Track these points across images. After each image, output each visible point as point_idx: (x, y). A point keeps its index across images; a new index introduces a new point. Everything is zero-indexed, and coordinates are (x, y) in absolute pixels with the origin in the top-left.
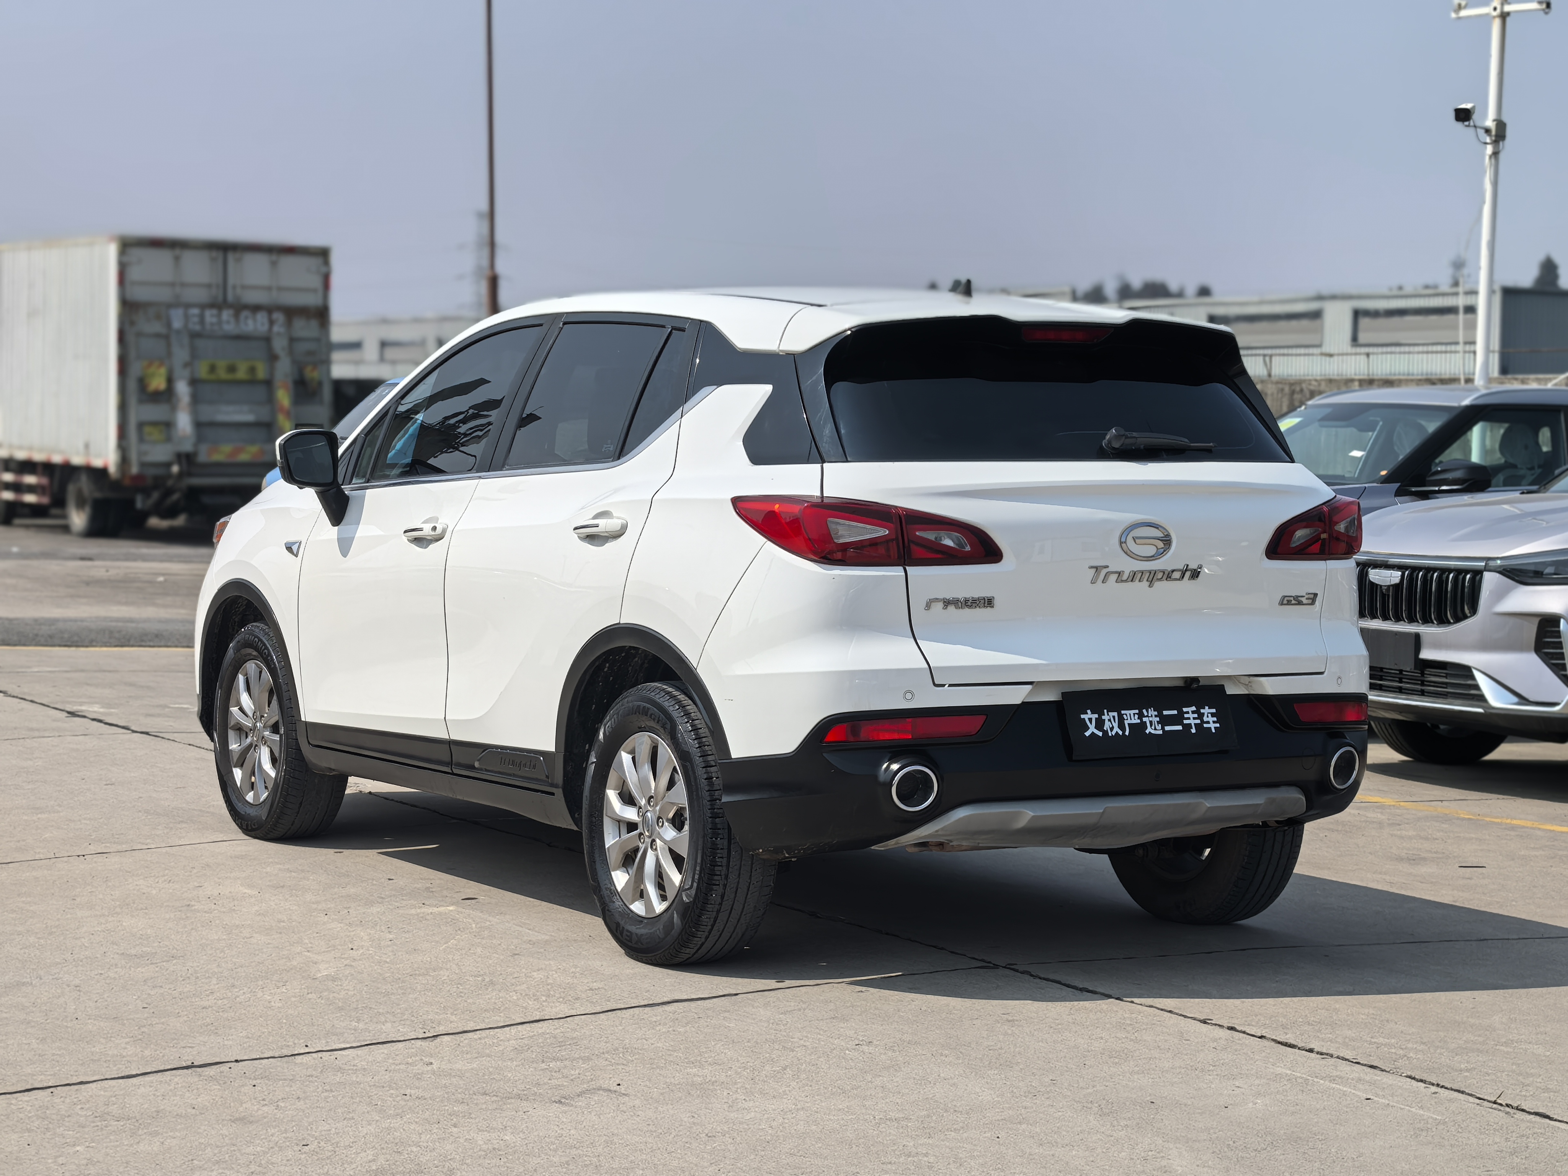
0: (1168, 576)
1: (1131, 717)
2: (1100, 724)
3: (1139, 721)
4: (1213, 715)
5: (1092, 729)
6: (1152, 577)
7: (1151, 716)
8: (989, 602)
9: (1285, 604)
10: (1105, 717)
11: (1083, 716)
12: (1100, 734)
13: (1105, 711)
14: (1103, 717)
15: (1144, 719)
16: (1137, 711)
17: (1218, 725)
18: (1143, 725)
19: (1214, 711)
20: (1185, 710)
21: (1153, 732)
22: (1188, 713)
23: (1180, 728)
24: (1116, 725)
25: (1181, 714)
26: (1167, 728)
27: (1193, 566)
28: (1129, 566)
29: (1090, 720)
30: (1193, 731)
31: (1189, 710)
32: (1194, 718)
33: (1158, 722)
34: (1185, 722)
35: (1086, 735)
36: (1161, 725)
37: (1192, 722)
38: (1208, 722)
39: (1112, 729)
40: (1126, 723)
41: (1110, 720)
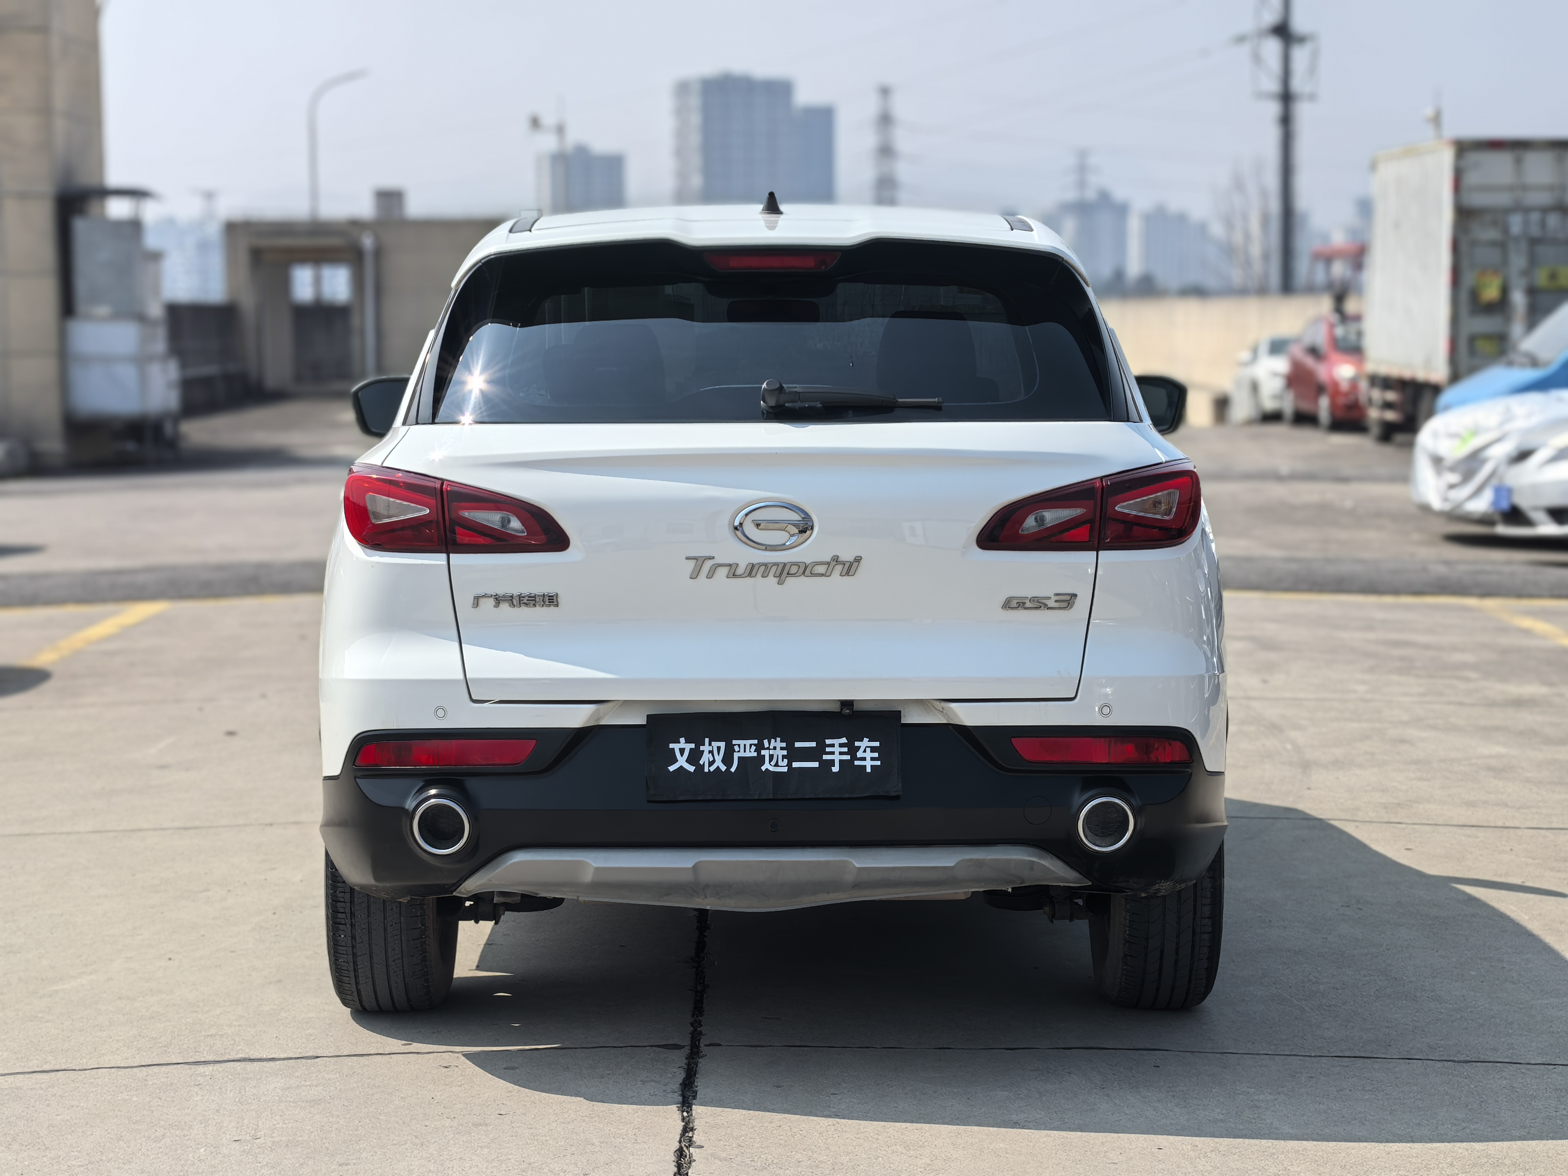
0: (805, 570)
1: (745, 748)
2: (694, 757)
3: (755, 754)
4: (873, 750)
5: (682, 762)
6: (783, 572)
7: (776, 748)
8: (551, 600)
9: (1012, 608)
10: (705, 748)
11: (671, 746)
12: (691, 769)
13: (706, 740)
15: (763, 752)
16: (756, 742)
17: (878, 763)
18: (760, 759)
19: (877, 744)
20: (828, 742)
21: (771, 769)
22: (833, 745)
23: (815, 765)
24: (719, 759)
25: (821, 749)
26: (795, 765)
27: (847, 556)
28: (746, 556)
29: (682, 751)
30: (836, 769)
31: (836, 742)
32: (841, 753)
33: (784, 757)
34: (825, 757)
35: (672, 768)
36: (786, 761)
37: (837, 758)
38: (864, 759)
39: (711, 764)
40: (736, 756)
41: (711, 752)
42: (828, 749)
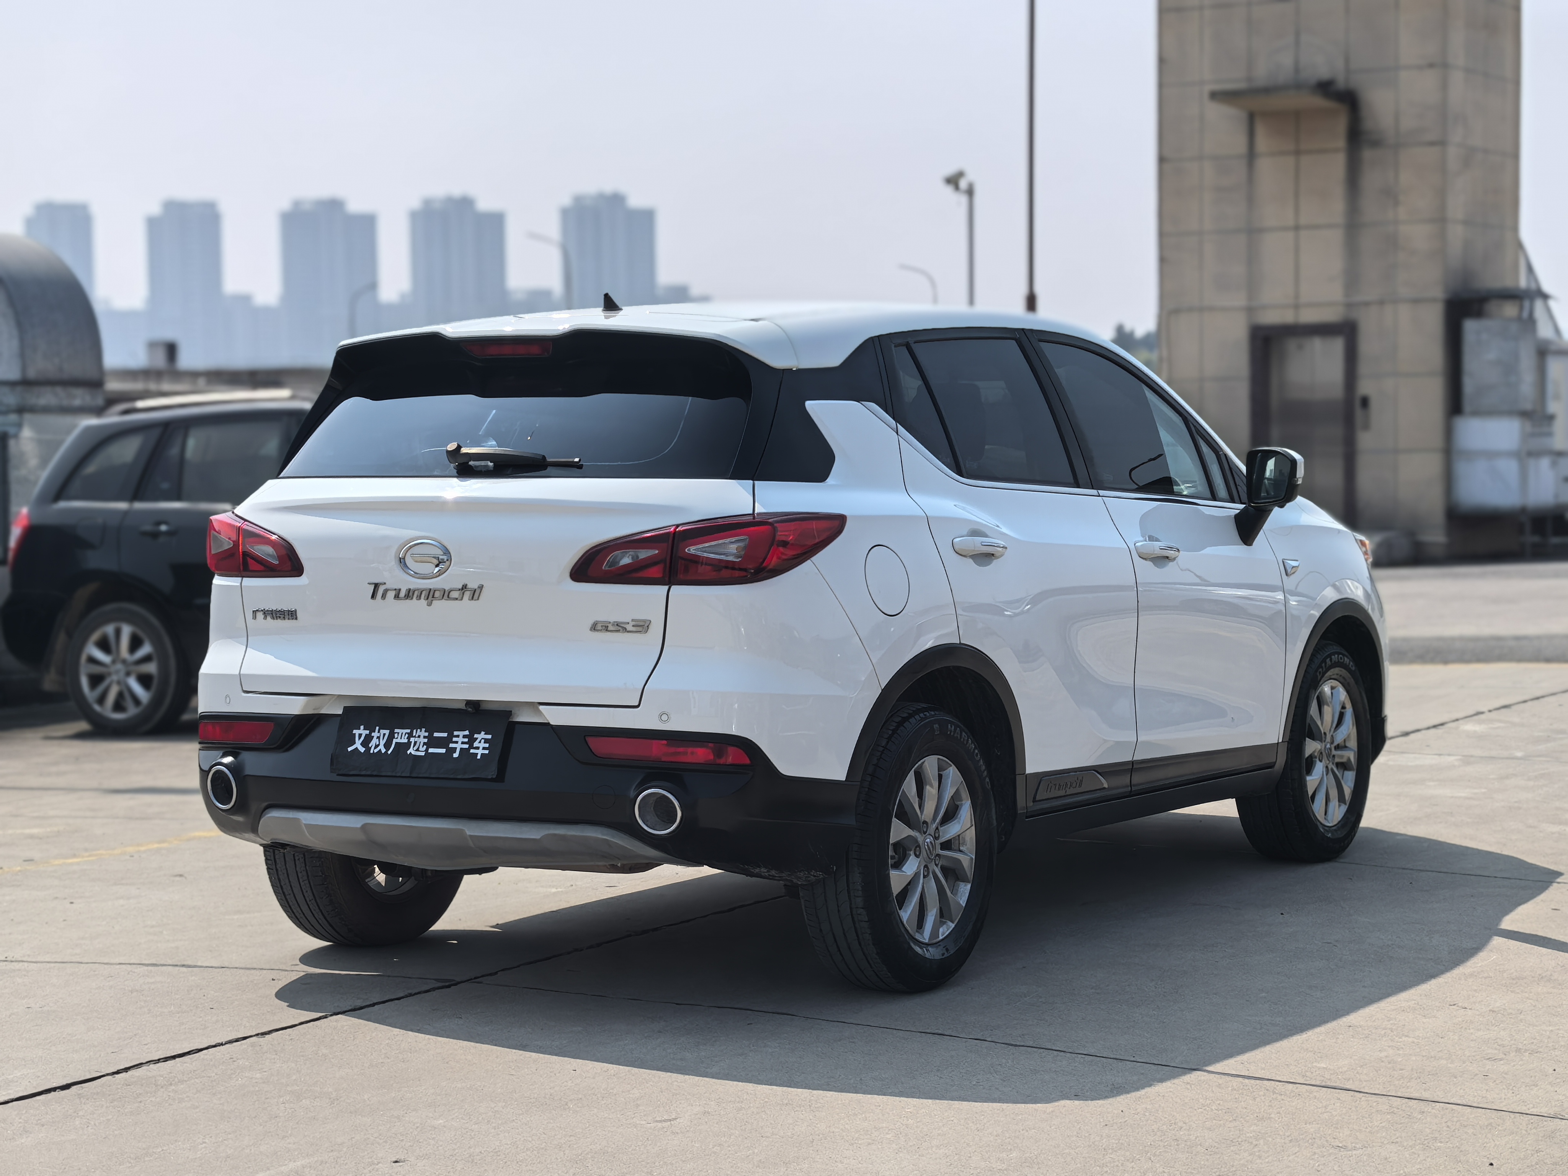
1: (402, 735)
2: (368, 739)
3: (406, 741)
4: (486, 741)
5: (358, 745)
6: (430, 595)
7: (421, 736)
8: (292, 615)
9: (598, 630)
10: (375, 734)
12: (362, 750)
13: (377, 728)
14: (373, 734)
15: (412, 739)
16: (409, 731)
17: (487, 752)
18: (408, 745)
19: (489, 737)
20: (456, 733)
21: (413, 753)
22: (458, 736)
23: (443, 751)
24: (382, 742)
25: (449, 740)
26: (431, 750)
27: (472, 585)
28: (407, 582)
29: (360, 735)
30: (456, 755)
31: (461, 733)
32: (463, 743)
33: (424, 744)
34: (451, 745)
35: (350, 749)
36: (425, 747)
37: (459, 746)
38: (478, 748)
39: (377, 746)
40: (395, 741)
41: (378, 738)
42: (455, 739)
